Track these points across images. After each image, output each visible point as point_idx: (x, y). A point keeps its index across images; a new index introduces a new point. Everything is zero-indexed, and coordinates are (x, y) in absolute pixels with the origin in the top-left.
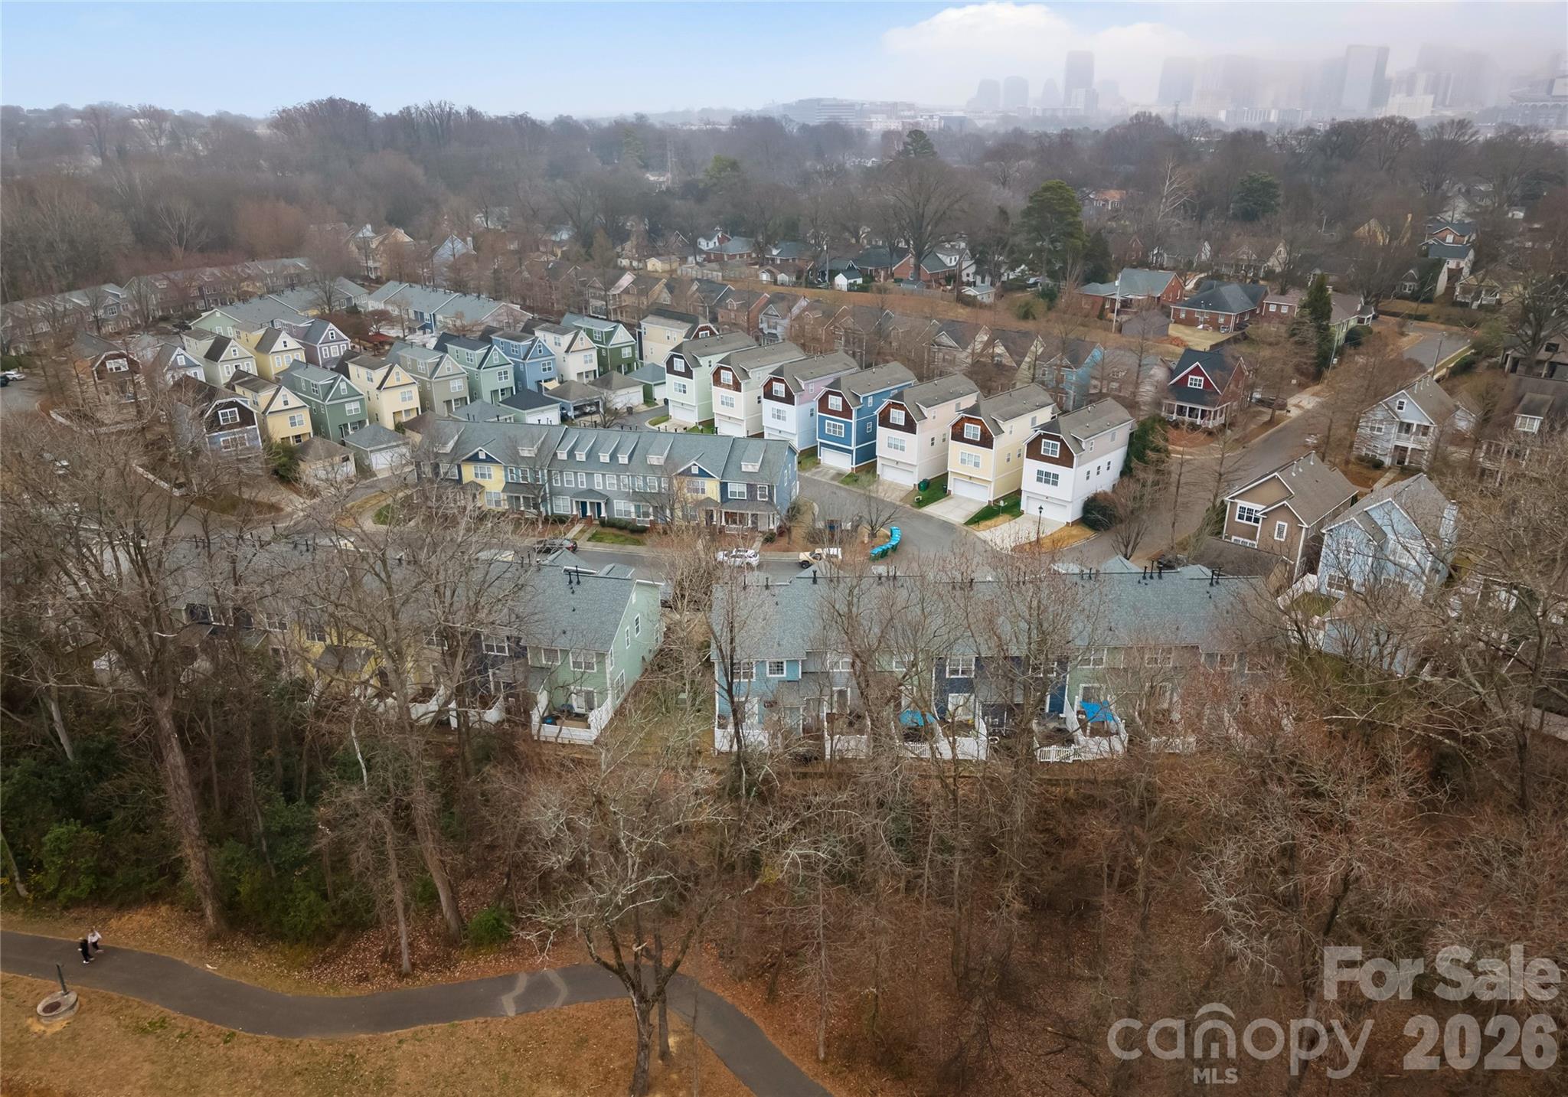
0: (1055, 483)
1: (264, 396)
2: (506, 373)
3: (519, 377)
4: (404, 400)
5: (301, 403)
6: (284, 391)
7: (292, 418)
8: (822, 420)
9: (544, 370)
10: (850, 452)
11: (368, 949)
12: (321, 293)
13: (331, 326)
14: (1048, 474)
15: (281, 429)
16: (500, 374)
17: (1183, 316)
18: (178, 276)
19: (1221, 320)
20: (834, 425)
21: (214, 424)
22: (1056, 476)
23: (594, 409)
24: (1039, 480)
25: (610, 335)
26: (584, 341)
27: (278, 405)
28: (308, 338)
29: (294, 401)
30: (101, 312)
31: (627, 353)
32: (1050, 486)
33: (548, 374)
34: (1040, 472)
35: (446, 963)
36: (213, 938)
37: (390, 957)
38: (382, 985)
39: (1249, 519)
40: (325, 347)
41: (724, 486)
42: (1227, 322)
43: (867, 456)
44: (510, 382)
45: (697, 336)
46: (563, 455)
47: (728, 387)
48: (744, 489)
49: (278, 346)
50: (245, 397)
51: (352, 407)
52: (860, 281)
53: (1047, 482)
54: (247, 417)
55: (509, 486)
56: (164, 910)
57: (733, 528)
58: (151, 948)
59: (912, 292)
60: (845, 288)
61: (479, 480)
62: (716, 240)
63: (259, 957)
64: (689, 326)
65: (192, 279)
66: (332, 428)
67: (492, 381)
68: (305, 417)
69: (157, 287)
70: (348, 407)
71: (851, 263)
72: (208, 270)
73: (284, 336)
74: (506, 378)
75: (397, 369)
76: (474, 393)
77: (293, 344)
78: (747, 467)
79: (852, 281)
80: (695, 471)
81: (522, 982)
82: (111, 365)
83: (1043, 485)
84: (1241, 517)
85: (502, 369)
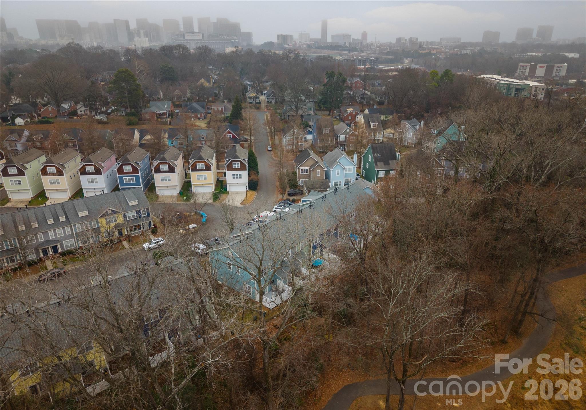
0: (240, 178)
14: (237, 175)
17: (184, 116)
19: (199, 116)
22: (240, 175)
24: (234, 178)
32: (239, 179)
34: (233, 175)
39: (305, 172)
41: (125, 215)
42: (201, 116)
48: (135, 214)
53: (237, 178)
60: (23, 124)
78: (132, 203)
80: (110, 212)
83: (236, 179)
84: (302, 173)
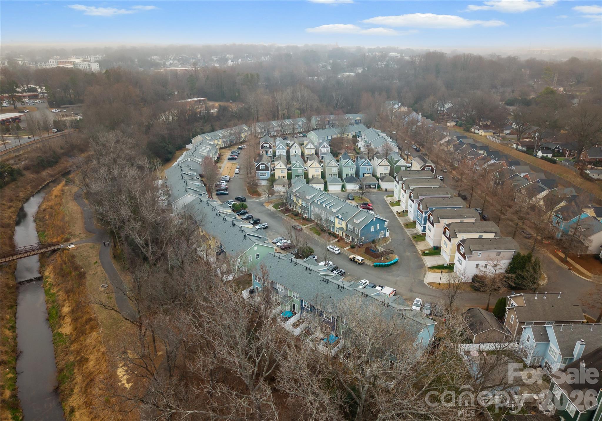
1: (276, 163)
2: (353, 169)
3: (358, 172)
4: (316, 172)
5: (285, 167)
6: (281, 163)
7: (282, 171)
8: (418, 212)
9: (367, 170)
10: (421, 226)
14: (460, 259)
16: (350, 169)
18: (322, 117)
20: (420, 215)
21: (258, 169)
23: (374, 186)
24: (458, 261)
25: (397, 162)
26: (386, 162)
33: (369, 172)
34: (458, 258)
40: (322, 149)
43: (424, 230)
44: (354, 172)
45: (424, 168)
46: (316, 201)
47: (403, 190)
48: (352, 228)
49: (308, 147)
51: (300, 171)
52: (550, 155)
53: (460, 262)
54: (267, 168)
57: (347, 240)
59: (565, 165)
60: (540, 157)
64: (424, 163)
65: (326, 118)
66: (293, 176)
67: (347, 171)
68: (285, 171)
69: (316, 120)
71: (558, 146)
72: (332, 115)
73: (310, 144)
74: (352, 170)
75: (315, 162)
77: (312, 147)
78: (356, 221)
79: (545, 155)
80: (340, 217)
82: (265, 145)
85: (352, 167)
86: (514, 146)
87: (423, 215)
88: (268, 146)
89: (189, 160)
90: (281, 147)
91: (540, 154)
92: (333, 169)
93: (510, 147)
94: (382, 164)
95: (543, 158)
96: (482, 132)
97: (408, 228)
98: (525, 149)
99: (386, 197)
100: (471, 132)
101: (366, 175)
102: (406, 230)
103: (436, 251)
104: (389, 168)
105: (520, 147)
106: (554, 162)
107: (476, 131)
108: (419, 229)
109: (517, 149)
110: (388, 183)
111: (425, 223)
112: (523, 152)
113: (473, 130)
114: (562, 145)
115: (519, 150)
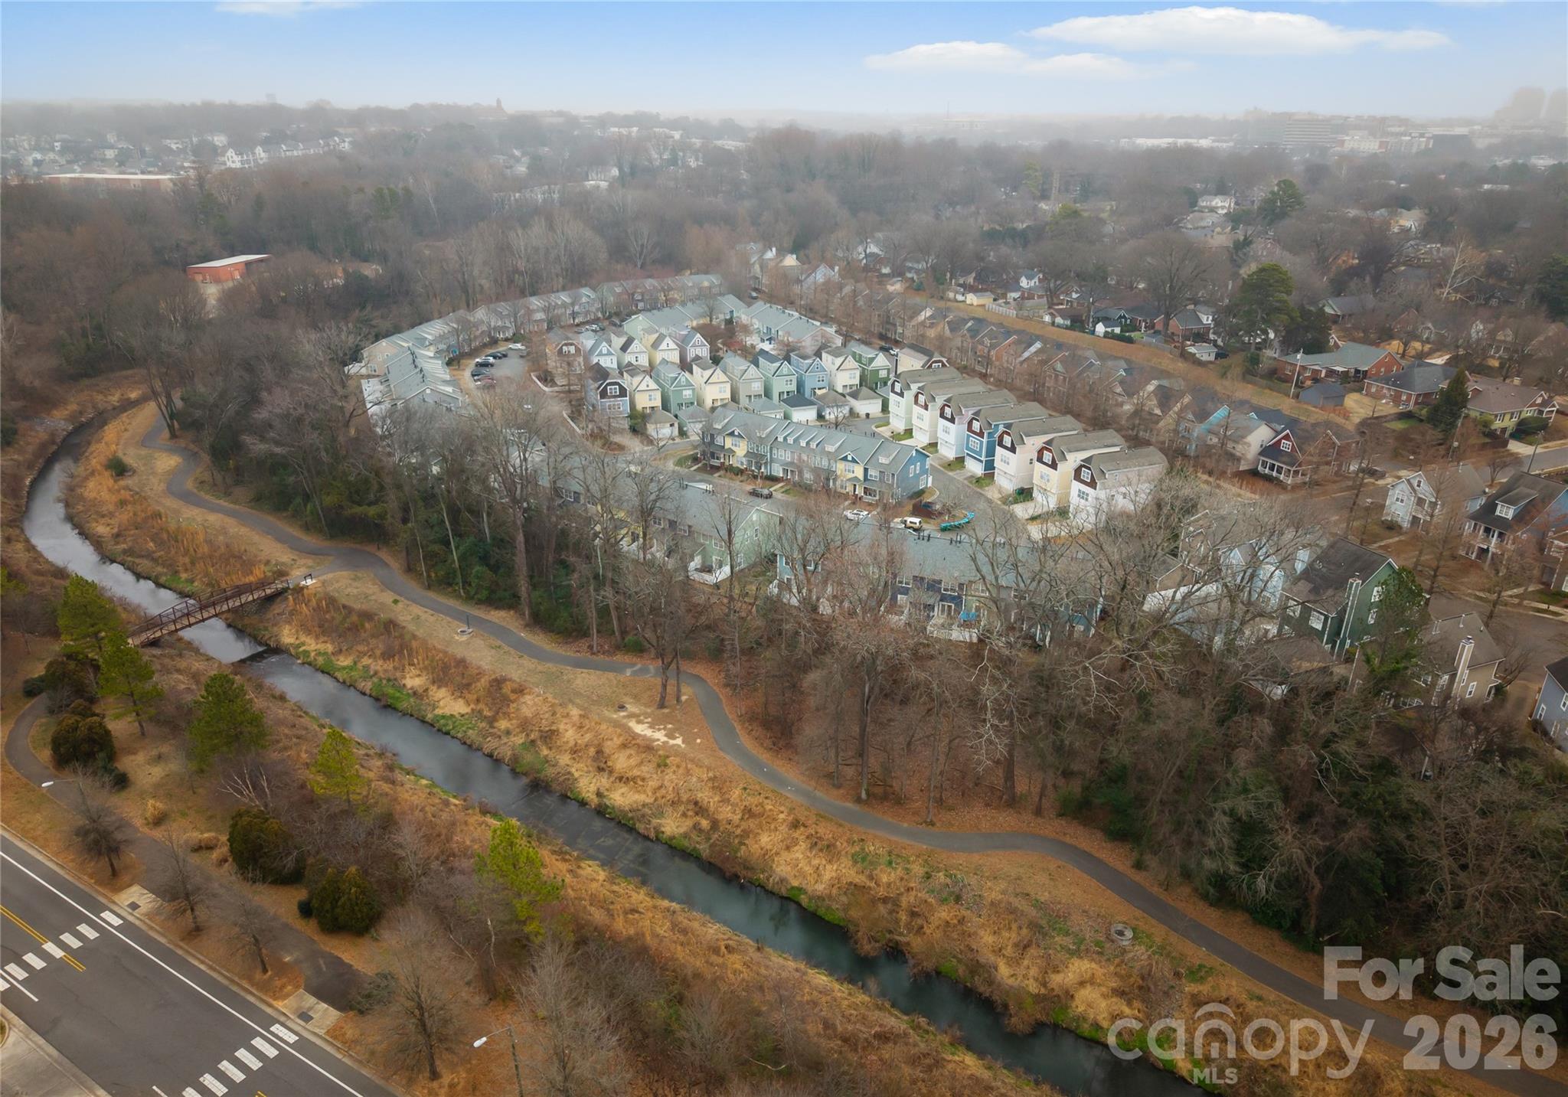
0: (1087, 500)
1: (637, 380)
2: (793, 381)
3: (800, 385)
4: (722, 392)
5: (656, 387)
6: (648, 377)
7: (650, 396)
8: (968, 436)
9: (820, 381)
10: (981, 461)
11: (583, 644)
12: (706, 309)
13: (698, 335)
14: (1083, 493)
15: (643, 402)
16: (788, 381)
17: (1373, 390)
18: (629, 284)
19: (1404, 398)
20: (974, 441)
21: (604, 394)
22: (1087, 495)
24: (1079, 496)
25: (872, 360)
26: (851, 363)
27: (643, 387)
28: (682, 344)
29: (653, 385)
30: (576, 308)
31: (883, 374)
32: (1084, 501)
33: (821, 384)
34: (1080, 491)
35: (613, 654)
36: (527, 625)
37: (591, 647)
38: (585, 655)
40: (692, 350)
41: (866, 470)
42: (1408, 400)
43: (990, 466)
44: (793, 387)
45: (930, 366)
46: (780, 439)
47: (921, 406)
48: (878, 474)
49: (663, 346)
50: (627, 381)
51: (687, 393)
52: (1117, 330)
53: (1083, 498)
54: (623, 392)
55: (748, 454)
56: (512, 612)
57: (868, 499)
58: (504, 624)
59: (1150, 344)
60: (1102, 335)
61: (734, 448)
62: (1036, 280)
63: (542, 636)
64: (926, 358)
65: (637, 287)
66: (673, 406)
67: (783, 385)
68: (658, 396)
69: (613, 292)
70: (684, 393)
71: (1122, 313)
72: (650, 280)
73: (668, 340)
74: (792, 384)
75: (718, 371)
76: (768, 393)
77: (672, 346)
78: (883, 460)
79: (1109, 330)
80: (850, 458)
81: (639, 666)
82: (567, 348)
83: (1081, 500)
85: (788, 378)
86: (1047, 318)
87: (985, 440)
88: (572, 349)
89: (428, 391)
90: (605, 351)
91: (1100, 328)
92: (753, 385)
93: (1039, 322)
94: (846, 365)
95: (1106, 335)
96: (972, 299)
97: (952, 470)
98: (1068, 323)
99: (877, 427)
100: (949, 300)
101: (819, 392)
102: (950, 474)
103: (1024, 494)
104: (858, 373)
105: (1059, 320)
106: (1130, 341)
107: (960, 298)
108: (975, 468)
109: (1053, 324)
110: (867, 402)
111: (991, 453)
112: (1067, 328)
113: (951, 295)
114: (1127, 311)
115: (1059, 326)
